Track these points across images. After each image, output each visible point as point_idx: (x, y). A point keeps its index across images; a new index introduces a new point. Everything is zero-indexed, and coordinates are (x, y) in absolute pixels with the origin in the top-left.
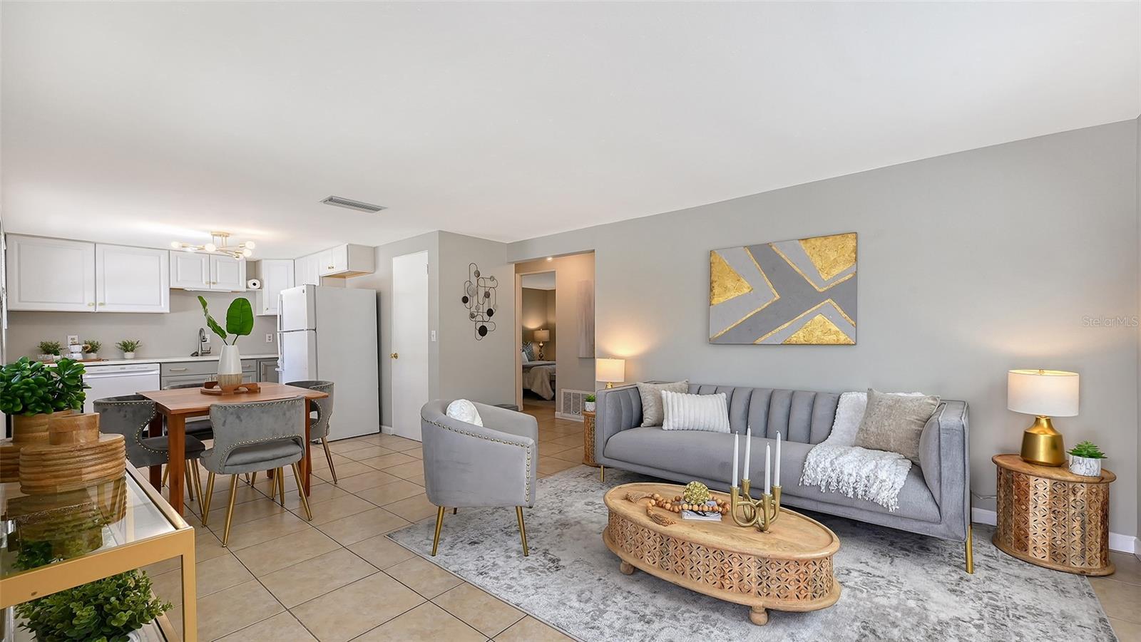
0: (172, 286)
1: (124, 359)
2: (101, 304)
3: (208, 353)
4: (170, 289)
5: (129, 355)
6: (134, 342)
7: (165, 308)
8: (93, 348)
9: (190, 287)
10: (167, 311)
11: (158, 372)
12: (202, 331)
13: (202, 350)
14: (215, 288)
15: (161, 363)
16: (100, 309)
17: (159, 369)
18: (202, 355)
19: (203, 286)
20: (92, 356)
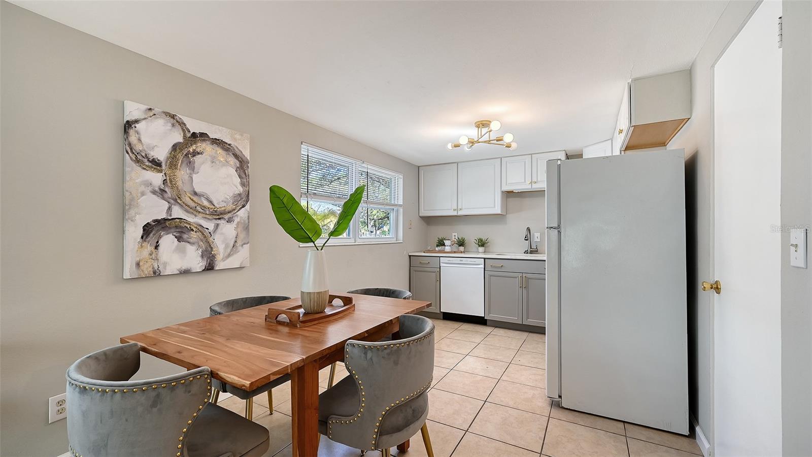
0: (503, 189)
1: (479, 253)
2: (460, 210)
3: (536, 252)
4: (502, 192)
5: (481, 249)
6: (484, 239)
7: (498, 210)
8: (461, 243)
9: (516, 188)
10: (499, 212)
11: (483, 266)
12: (528, 229)
13: (531, 248)
14: (536, 187)
15: (485, 259)
16: (460, 213)
17: (483, 263)
18: (531, 252)
19: (526, 187)
20: (462, 248)
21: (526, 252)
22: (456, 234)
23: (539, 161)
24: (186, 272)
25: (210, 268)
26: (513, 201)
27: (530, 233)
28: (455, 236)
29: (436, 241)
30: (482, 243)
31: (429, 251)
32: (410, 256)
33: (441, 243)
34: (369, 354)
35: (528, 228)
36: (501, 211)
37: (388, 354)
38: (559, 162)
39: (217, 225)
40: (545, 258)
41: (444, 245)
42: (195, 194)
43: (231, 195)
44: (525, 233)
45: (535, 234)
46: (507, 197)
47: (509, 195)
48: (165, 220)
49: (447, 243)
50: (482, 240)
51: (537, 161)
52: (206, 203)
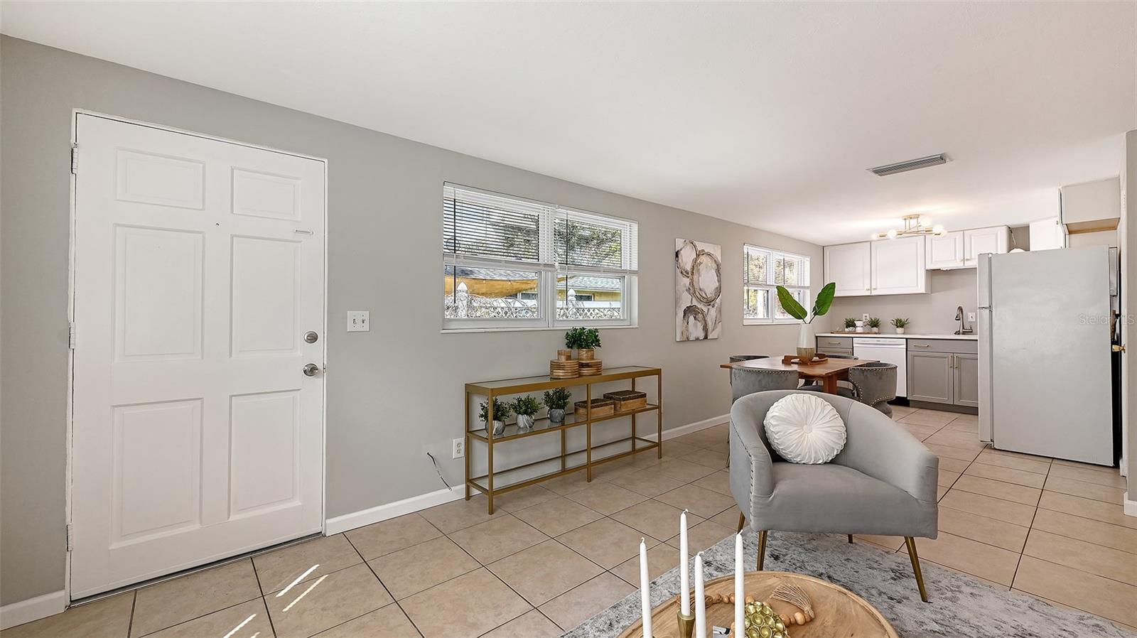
0: (928, 268)
1: (897, 334)
2: (875, 289)
3: (971, 332)
4: (927, 270)
5: (900, 330)
6: (903, 319)
7: (921, 289)
8: (874, 324)
9: (944, 266)
10: (923, 291)
11: (905, 346)
12: (960, 309)
13: (963, 328)
14: (968, 265)
15: (907, 339)
16: (874, 293)
17: (905, 343)
18: (964, 333)
19: (958, 264)
20: (875, 329)
21: (958, 333)
22: (868, 315)
23: (973, 237)
24: (697, 339)
25: (706, 338)
26: (939, 280)
27: (962, 312)
28: (867, 316)
29: (844, 321)
30: (900, 324)
31: (838, 332)
32: (817, 337)
33: (851, 324)
34: (865, 373)
35: (959, 307)
36: (926, 291)
37: (877, 373)
38: (990, 255)
39: (708, 309)
40: (978, 339)
41: (854, 326)
42: (700, 289)
43: (714, 288)
44: (956, 312)
45: (969, 314)
46: (932, 275)
47: (933, 273)
48: (690, 306)
49: (858, 323)
50: (901, 321)
51: (971, 238)
52: (704, 295)
